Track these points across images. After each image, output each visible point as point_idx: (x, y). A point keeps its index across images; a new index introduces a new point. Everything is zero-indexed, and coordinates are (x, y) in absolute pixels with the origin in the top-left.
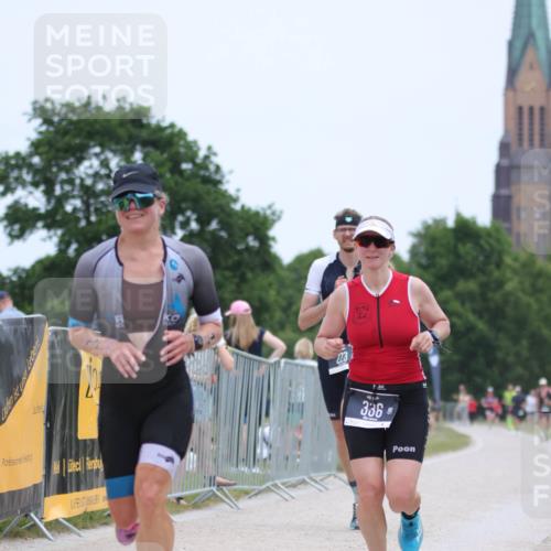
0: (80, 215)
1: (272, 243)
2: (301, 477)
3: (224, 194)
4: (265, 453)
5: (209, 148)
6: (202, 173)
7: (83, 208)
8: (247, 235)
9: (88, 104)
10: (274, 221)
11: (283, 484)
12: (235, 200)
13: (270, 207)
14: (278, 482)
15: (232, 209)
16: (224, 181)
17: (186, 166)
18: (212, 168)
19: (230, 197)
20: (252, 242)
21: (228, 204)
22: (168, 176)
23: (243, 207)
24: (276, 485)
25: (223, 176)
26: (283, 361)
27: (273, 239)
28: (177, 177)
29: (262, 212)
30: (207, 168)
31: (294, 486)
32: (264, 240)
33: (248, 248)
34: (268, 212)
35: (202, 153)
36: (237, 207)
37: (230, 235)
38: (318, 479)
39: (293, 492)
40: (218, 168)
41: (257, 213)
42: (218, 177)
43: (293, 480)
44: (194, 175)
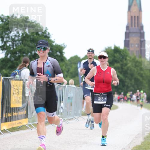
0: (11, 46)
1: (64, 54)
2: (71, 117)
3: (51, 41)
4: (62, 111)
5: (46, 28)
6: (45, 35)
7: (12, 45)
8: (57, 52)
9: (13, 16)
10: (64, 48)
11: (67, 119)
12: (54, 42)
13: (63, 44)
14: (65, 119)
15: (53, 45)
16: (51, 37)
17: (40, 33)
18: (47, 33)
19: (52, 41)
20: (58, 54)
21: (52, 43)
22: (35, 35)
23: (56, 44)
24: (65, 120)
25: (50, 36)
26: (67, 86)
27: (64, 53)
28: (38, 36)
29: (61, 45)
30: (46, 33)
31: (70, 120)
32: (61, 53)
33: (57, 55)
34: (63, 46)
35: (44, 29)
36: (54, 44)
37: (52, 52)
38: (76, 118)
39: (69, 121)
40: (49, 33)
41: (60, 46)
42: (49, 36)
43: (69, 118)
44: (42, 35)
